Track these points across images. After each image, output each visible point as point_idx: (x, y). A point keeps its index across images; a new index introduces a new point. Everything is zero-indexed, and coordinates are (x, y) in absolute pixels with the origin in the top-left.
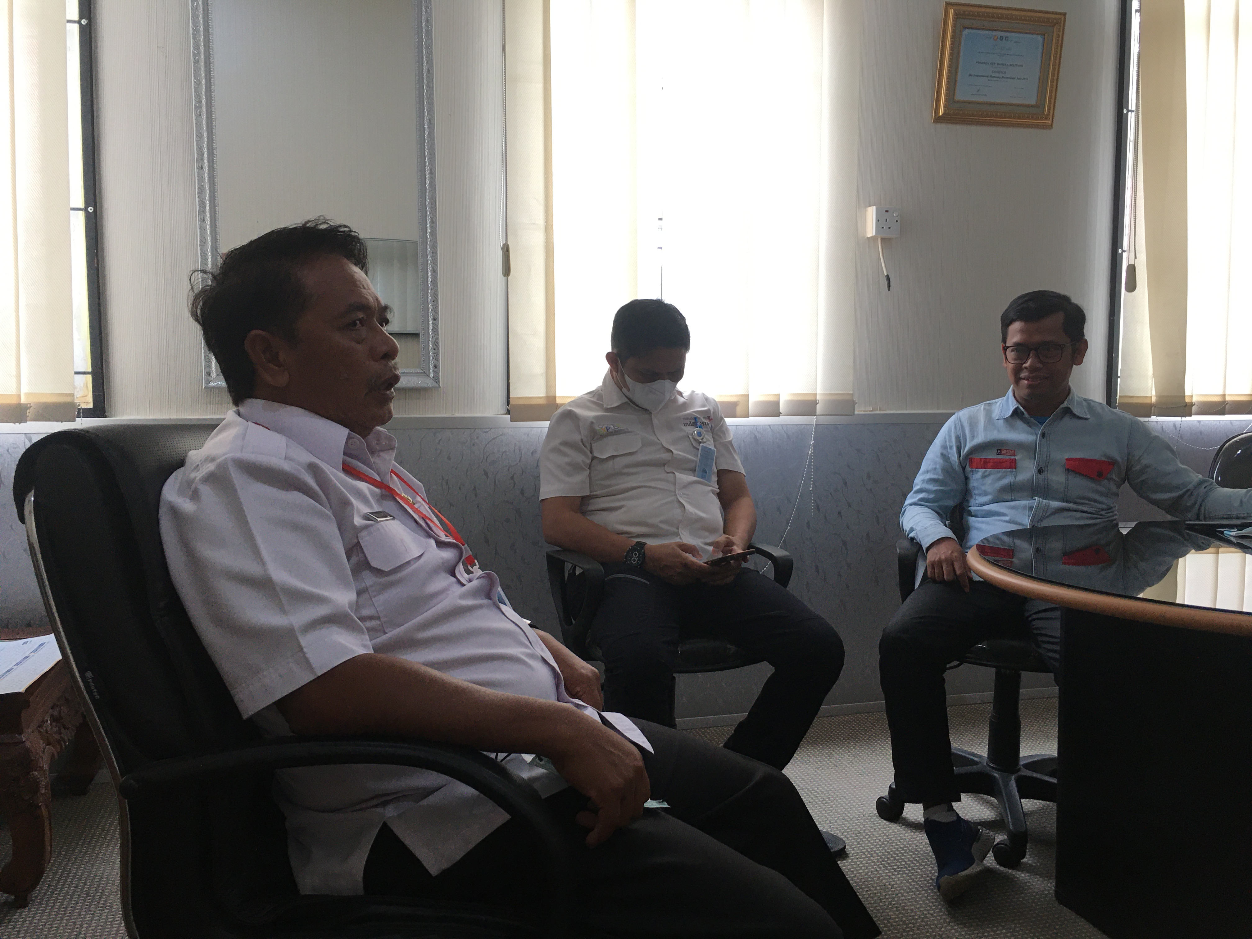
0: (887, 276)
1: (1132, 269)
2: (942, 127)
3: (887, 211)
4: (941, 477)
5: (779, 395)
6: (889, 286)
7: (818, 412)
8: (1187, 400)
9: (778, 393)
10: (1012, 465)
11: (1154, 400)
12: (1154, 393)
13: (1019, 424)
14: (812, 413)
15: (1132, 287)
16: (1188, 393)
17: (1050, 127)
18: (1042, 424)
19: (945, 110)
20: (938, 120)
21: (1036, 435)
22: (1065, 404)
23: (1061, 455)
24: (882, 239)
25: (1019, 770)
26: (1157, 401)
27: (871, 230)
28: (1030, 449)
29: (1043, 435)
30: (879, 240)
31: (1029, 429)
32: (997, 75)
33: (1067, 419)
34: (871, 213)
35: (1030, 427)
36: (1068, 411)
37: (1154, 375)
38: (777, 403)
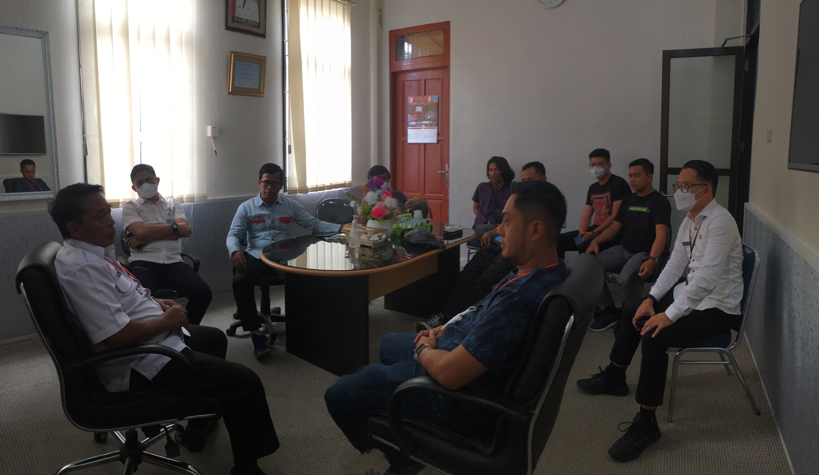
0: (215, 151)
1: (290, 146)
2: (230, 96)
3: (214, 127)
4: (240, 225)
5: (183, 196)
6: (216, 153)
7: (195, 201)
8: (307, 188)
9: (182, 195)
10: (264, 221)
11: (298, 188)
12: (297, 186)
13: (264, 208)
14: (194, 202)
15: (290, 152)
16: (307, 185)
17: (263, 96)
18: (271, 207)
19: (231, 90)
20: (229, 93)
21: (270, 211)
22: (276, 201)
23: (278, 216)
24: (213, 137)
25: (270, 314)
26: (299, 188)
27: (209, 134)
28: (269, 216)
29: (272, 211)
30: (212, 138)
31: (267, 209)
32: (247, 78)
33: (278, 205)
34: (209, 128)
35: (268, 208)
36: (278, 202)
37: (298, 180)
38: (183, 198)
